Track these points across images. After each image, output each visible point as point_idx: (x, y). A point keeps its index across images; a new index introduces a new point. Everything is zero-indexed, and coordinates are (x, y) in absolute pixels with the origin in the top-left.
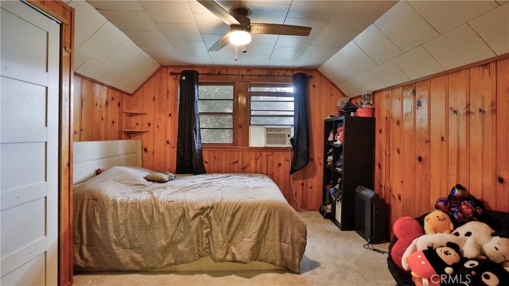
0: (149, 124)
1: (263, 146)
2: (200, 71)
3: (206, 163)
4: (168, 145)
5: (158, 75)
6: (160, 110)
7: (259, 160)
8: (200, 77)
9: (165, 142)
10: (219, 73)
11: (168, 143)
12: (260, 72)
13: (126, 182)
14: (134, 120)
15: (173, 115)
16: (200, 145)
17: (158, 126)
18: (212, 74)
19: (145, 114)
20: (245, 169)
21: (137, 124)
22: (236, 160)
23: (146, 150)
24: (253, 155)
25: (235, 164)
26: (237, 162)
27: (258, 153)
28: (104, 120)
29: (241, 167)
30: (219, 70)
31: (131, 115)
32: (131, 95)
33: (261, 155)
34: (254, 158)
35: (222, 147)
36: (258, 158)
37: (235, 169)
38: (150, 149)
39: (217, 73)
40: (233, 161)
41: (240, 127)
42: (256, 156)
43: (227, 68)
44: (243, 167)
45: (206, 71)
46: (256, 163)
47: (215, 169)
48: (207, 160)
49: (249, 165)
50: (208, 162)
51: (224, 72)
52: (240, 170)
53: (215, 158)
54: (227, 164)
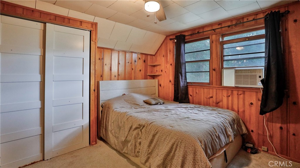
0: (162, 71)
1: (234, 86)
2: (186, 34)
3: (191, 96)
4: (170, 83)
5: (165, 42)
6: (166, 62)
7: (230, 98)
8: (186, 38)
9: (169, 81)
10: (198, 32)
11: (170, 81)
12: (229, 24)
13: (129, 102)
14: (155, 69)
15: (172, 64)
16: (185, 83)
17: (166, 72)
18: (193, 34)
19: (160, 65)
20: (219, 104)
21: (157, 71)
22: (211, 96)
23: (160, 85)
24: (225, 93)
25: (211, 99)
26: (212, 97)
27: (230, 92)
28: (134, 70)
29: (215, 101)
30: (198, 30)
31: (154, 66)
32: (154, 55)
33: (232, 93)
34: (225, 96)
35: (201, 85)
36: (229, 96)
37: (211, 103)
38: (162, 85)
39: (197, 32)
40: (209, 96)
41: (214, 70)
42: (228, 93)
43: (203, 27)
44: (217, 102)
45: (189, 33)
46: (228, 100)
47: (197, 101)
48: (191, 94)
49: (222, 101)
50: (192, 96)
51: (201, 31)
52: (214, 104)
53: (196, 93)
54: (205, 98)
